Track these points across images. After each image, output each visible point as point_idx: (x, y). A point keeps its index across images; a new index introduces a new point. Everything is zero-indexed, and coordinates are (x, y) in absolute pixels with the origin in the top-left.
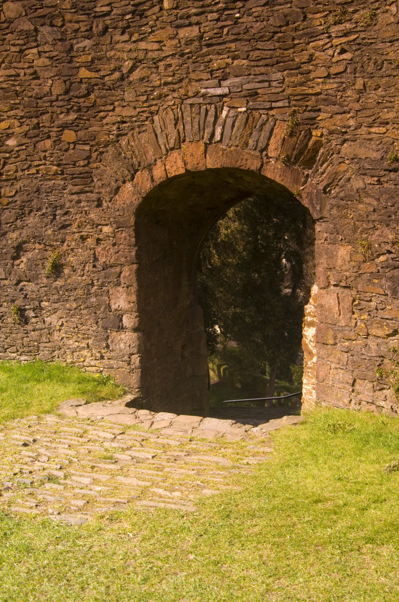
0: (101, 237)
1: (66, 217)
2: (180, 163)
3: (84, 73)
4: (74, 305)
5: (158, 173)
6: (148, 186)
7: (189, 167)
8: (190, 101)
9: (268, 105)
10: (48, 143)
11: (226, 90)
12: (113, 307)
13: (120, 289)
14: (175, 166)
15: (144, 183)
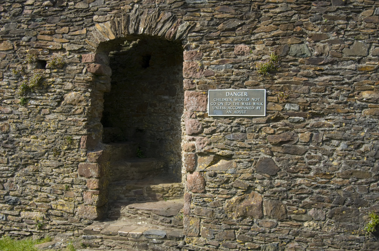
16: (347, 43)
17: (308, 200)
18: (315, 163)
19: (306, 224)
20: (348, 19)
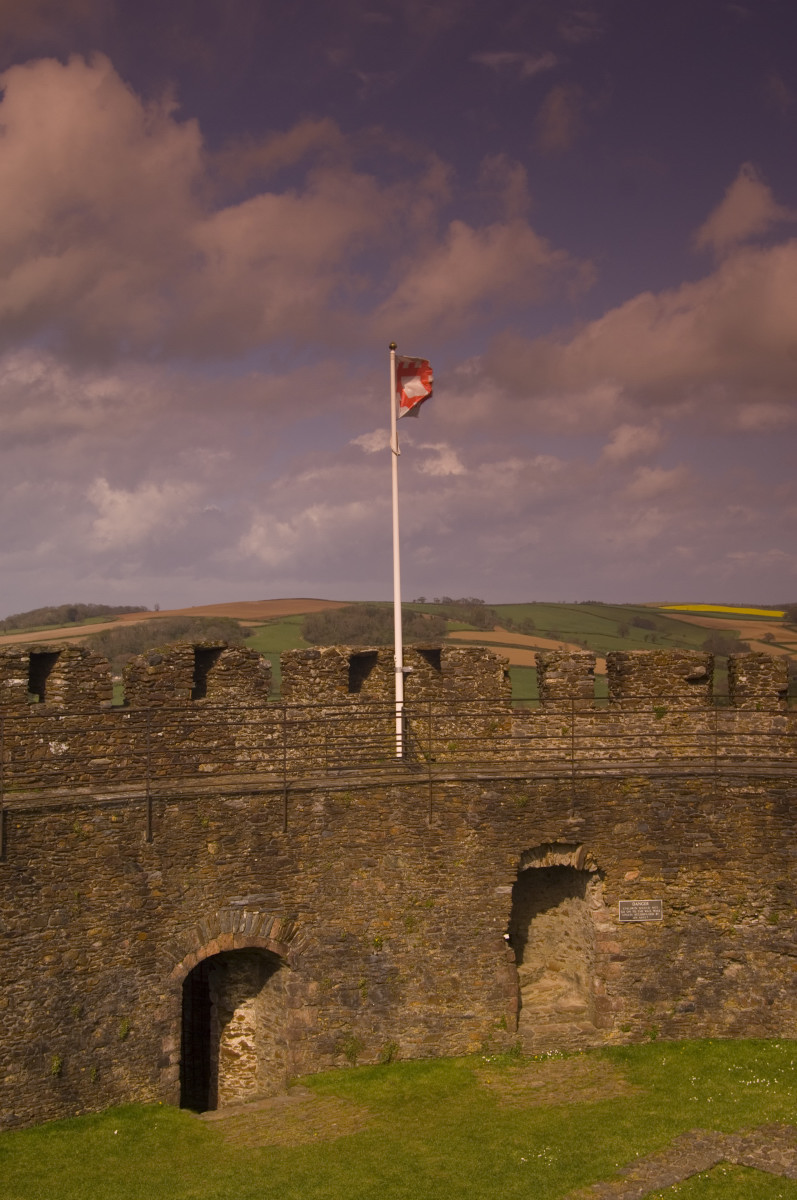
0: (160, 1003)
1: (136, 993)
2: (216, 947)
3: (156, 893)
4: (138, 1056)
5: (202, 955)
6: (195, 963)
7: (223, 949)
8: (224, 908)
9: (271, 910)
10: (127, 942)
11: (247, 902)
12: (164, 1050)
13: (170, 1037)
14: (212, 949)
15: (192, 961)
16: (32, 917)
17: (7, 1058)
18: (11, 1025)
19: (6, 1079)
20: (32, 896)
